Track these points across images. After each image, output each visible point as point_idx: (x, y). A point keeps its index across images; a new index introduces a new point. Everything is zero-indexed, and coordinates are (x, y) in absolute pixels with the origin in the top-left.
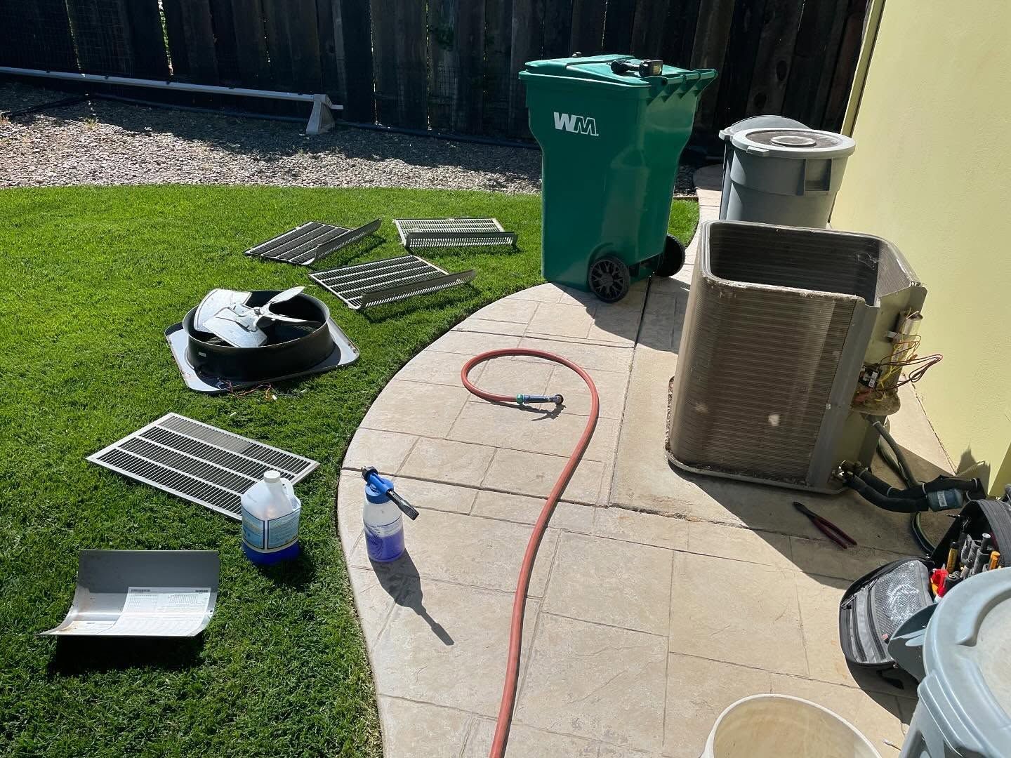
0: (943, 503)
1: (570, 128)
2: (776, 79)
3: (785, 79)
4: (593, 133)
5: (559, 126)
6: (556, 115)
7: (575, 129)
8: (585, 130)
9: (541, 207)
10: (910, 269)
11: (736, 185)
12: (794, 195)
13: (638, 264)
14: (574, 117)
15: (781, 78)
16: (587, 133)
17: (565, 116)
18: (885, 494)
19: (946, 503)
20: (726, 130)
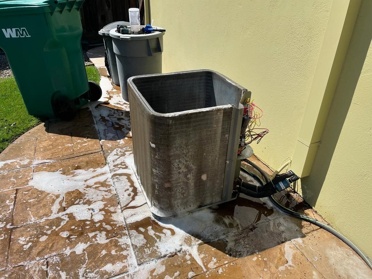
0: (283, 188)
1: (14, 36)
2: (107, 8)
3: (111, 7)
4: (27, 35)
5: (7, 36)
6: (4, 30)
7: (17, 35)
8: (22, 35)
9: (16, 83)
10: (236, 83)
11: (118, 56)
12: (148, 56)
13: (78, 98)
14: (14, 30)
15: (109, 7)
16: (24, 36)
17: (9, 30)
18: (256, 191)
19: (284, 187)
20: (101, 30)
